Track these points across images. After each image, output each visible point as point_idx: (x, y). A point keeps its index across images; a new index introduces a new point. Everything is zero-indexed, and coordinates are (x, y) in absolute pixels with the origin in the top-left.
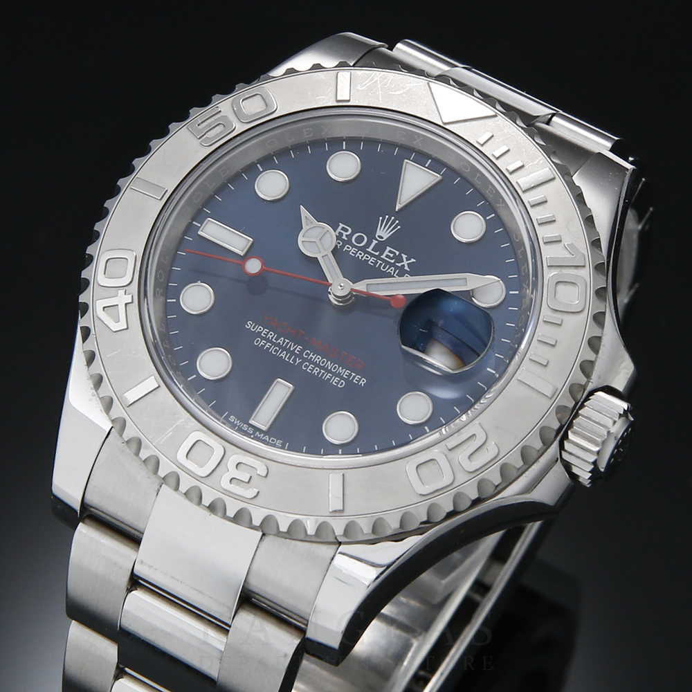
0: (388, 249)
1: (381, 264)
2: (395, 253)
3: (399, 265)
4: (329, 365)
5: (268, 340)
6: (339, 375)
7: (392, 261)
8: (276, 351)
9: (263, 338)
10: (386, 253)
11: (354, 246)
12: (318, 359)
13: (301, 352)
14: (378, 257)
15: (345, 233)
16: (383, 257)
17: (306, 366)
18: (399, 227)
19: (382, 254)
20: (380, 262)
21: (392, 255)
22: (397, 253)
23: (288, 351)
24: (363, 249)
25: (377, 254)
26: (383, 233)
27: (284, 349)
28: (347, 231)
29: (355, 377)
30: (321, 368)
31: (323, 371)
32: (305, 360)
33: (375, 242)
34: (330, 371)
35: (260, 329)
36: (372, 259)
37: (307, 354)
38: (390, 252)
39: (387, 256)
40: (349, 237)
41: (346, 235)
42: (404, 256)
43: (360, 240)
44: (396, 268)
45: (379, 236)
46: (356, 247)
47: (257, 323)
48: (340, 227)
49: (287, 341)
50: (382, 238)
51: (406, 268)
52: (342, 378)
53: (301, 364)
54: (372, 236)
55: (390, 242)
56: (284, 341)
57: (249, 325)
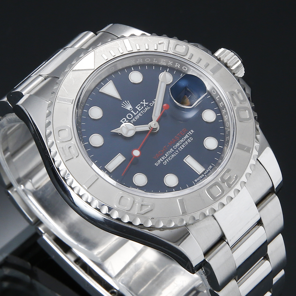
0: (136, 107)
1: (143, 112)
2: (139, 106)
3: (145, 105)
4: (182, 141)
5: (165, 159)
6: (187, 139)
7: (143, 107)
8: (171, 158)
9: (164, 161)
10: (138, 109)
11: (132, 119)
12: (178, 144)
13: (173, 149)
14: (139, 112)
15: (125, 121)
16: (140, 110)
17: (180, 149)
18: (128, 101)
19: (138, 110)
20: (142, 112)
21: (140, 107)
22: (139, 105)
23: (172, 154)
24: (134, 116)
25: (138, 112)
26: (129, 107)
27: (170, 155)
28: (124, 120)
29: (189, 133)
30: (182, 144)
31: (184, 144)
32: (177, 149)
33: (132, 111)
34: (185, 142)
35: (159, 161)
36: (140, 114)
37: (175, 147)
38: (138, 107)
39: (140, 109)
40: (127, 119)
41: (126, 120)
42: (142, 103)
43: (130, 116)
44: (146, 107)
45: (130, 109)
46: (132, 118)
47: (156, 161)
48: (122, 122)
49: (167, 153)
50: (131, 108)
51: (147, 103)
52: (189, 138)
53: (178, 151)
54: (130, 112)
55: (134, 106)
56: (167, 154)
57: (156, 164)
